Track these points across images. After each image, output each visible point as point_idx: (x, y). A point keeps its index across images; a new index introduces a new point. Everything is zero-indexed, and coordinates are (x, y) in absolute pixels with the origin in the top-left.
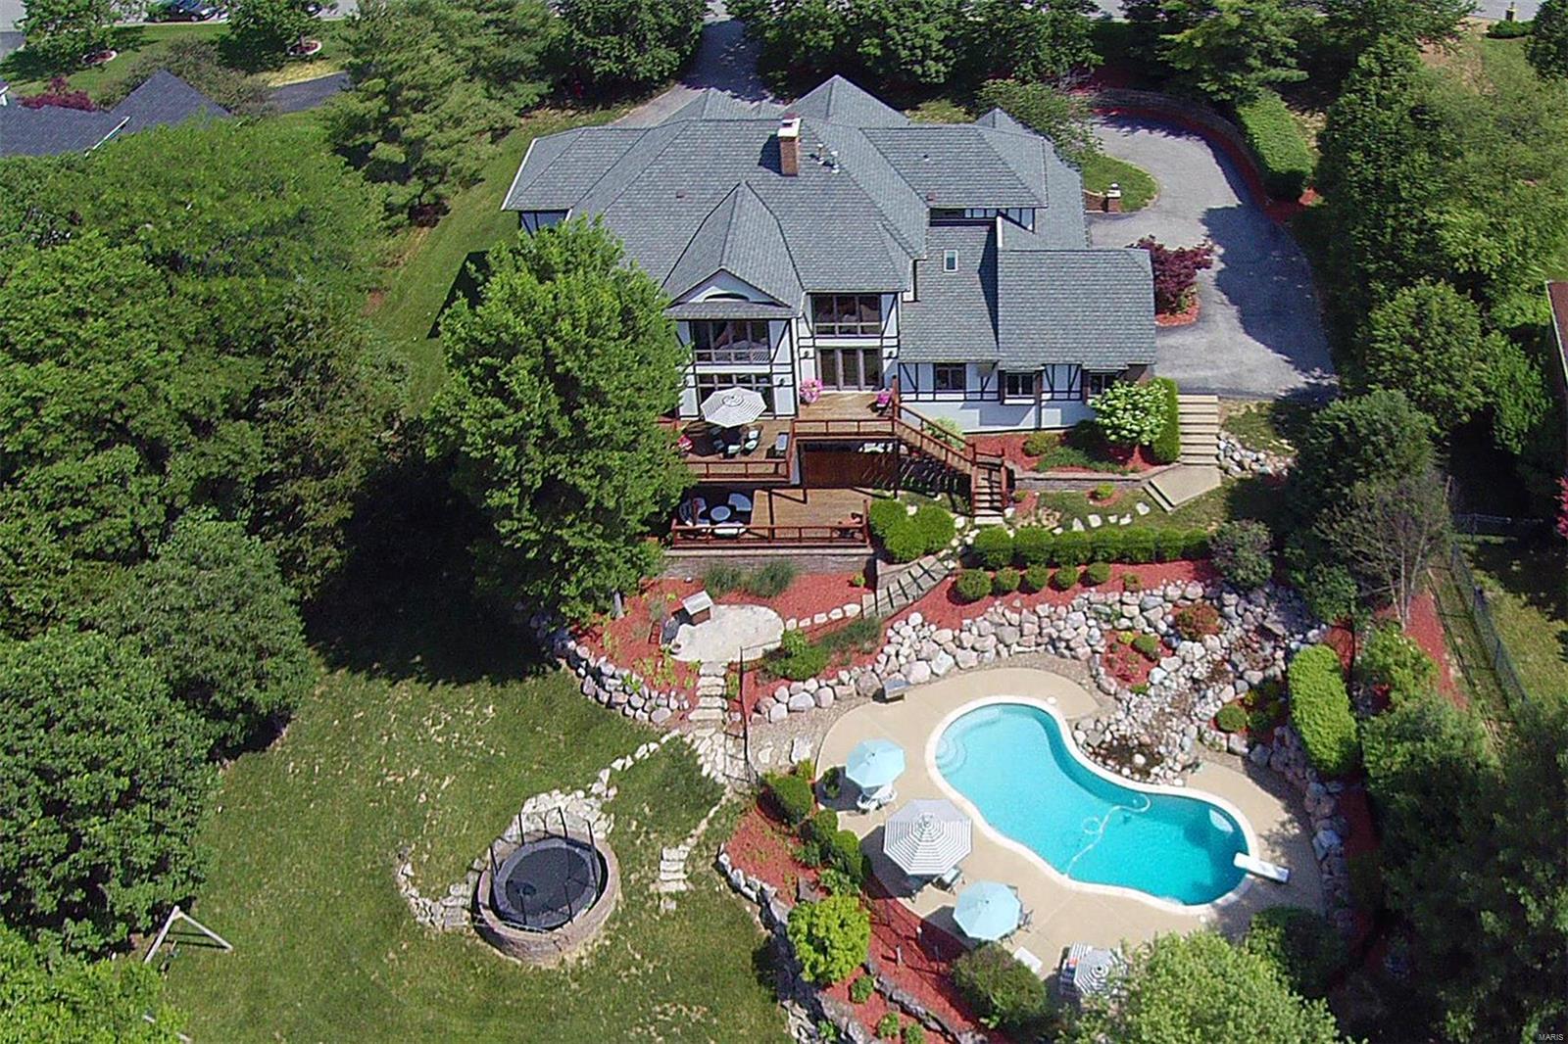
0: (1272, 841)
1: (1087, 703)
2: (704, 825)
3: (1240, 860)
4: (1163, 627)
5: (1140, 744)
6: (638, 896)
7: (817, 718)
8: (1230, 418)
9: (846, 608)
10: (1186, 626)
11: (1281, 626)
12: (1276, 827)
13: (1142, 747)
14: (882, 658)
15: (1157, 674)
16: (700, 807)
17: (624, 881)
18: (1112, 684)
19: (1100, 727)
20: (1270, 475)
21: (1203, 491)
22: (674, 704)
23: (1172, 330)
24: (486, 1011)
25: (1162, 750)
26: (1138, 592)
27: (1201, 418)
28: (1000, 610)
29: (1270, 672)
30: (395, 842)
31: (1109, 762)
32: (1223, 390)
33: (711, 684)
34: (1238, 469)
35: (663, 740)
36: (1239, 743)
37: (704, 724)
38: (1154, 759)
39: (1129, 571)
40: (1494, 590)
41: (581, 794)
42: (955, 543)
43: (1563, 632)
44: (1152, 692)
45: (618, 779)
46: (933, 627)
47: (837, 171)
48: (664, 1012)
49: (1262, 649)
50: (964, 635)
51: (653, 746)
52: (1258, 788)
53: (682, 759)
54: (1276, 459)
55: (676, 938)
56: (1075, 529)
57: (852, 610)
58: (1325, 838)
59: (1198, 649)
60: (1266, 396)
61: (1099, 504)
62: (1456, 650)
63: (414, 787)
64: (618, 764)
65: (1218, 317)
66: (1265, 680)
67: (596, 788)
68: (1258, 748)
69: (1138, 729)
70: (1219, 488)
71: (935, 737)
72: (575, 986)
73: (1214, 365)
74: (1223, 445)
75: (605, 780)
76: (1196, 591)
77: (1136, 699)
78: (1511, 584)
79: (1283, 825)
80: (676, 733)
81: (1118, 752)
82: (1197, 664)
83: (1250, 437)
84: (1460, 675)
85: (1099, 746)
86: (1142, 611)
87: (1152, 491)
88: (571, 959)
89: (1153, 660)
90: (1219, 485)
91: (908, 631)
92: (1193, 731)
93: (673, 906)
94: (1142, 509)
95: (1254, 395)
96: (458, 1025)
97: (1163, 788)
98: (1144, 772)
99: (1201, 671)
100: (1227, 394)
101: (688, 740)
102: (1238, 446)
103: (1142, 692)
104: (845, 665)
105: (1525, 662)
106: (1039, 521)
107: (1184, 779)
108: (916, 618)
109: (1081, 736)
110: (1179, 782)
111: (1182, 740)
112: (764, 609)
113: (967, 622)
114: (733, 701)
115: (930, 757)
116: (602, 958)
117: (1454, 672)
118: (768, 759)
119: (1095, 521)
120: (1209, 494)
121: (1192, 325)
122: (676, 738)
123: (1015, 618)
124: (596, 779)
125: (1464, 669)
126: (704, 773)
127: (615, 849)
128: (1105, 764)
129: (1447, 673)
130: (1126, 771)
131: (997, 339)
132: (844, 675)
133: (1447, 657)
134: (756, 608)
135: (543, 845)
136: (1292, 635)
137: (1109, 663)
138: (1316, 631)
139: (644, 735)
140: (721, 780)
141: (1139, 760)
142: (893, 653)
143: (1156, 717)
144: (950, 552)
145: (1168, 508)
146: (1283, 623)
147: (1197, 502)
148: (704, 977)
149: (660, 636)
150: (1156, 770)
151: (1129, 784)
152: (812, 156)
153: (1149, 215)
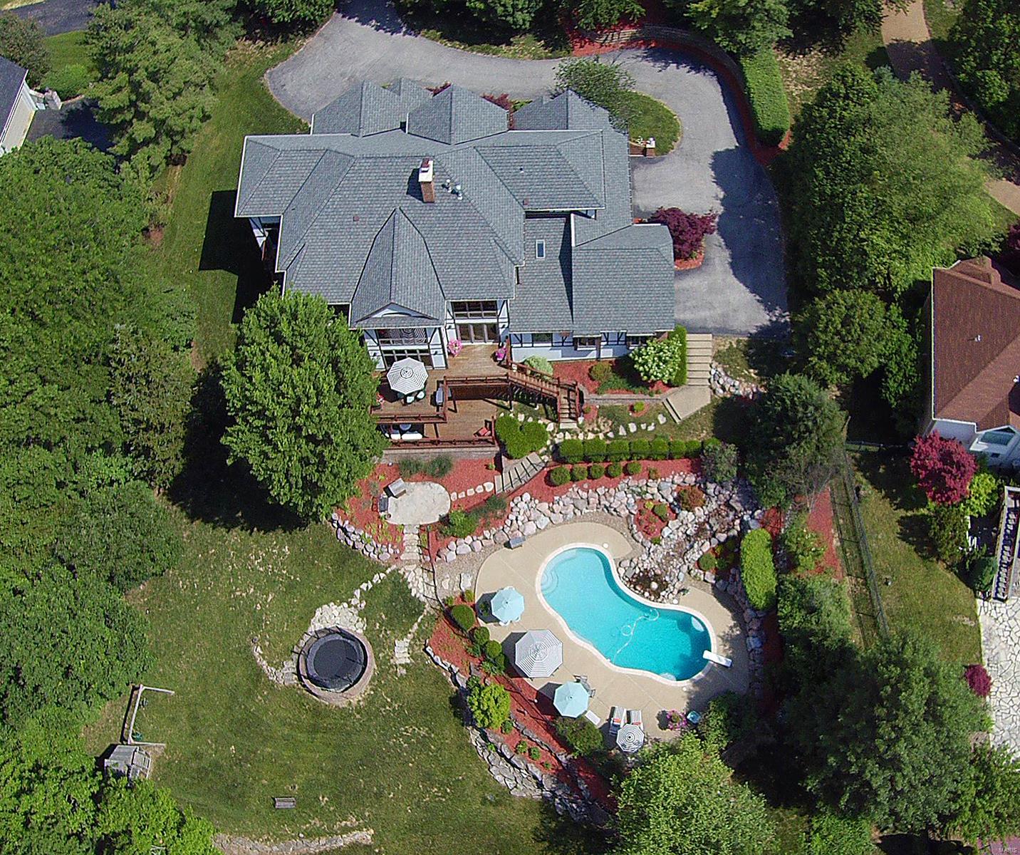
0: (726, 639)
1: (626, 548)
2: (416, 626)
3: (706, 655)
4: (671, 500)
5: (655, 575)
6: (386, 666)
7: (473, 562)
8: (719, 351)
9: (485, 485)
10: (684, 501)
11: (739, 505)
12: (727, 630)
13: (657, 578)
14: (508, 522)
15: (666, 531)
16: (414, 615)
17: (377, 658)
18: (640, 536)
19: (633, 565)
20: (741, 396)
21: (698, 408)
22: (391, 551)
23: (686, 273)
24: (314, 729)
25: (667, 579)
26: (657, 479)
27: (701, 348)
28: (576, 490)
29: (731, 533)
30: (248, 633)
31: (638, 588)
32: (716, 329)
33: (411, 538)
34: (721, 391)
35: (388, 572)
36: (710, 577)
37: (409, 563)
38: (663, 586)
39: (652, 465)
40: (867, 490)
41: (345, 605)
42: (548, 443)
43: (902, 517)
44: (663, 542)
45: (366, 595)
46: (537, 501)
47: (461, 198)
48: (406, 731)
49: (728, 516)
50: (554, 507)
51: (382, 575)
52: (719, 604)
53: (399, 585)
54: (746, 384)
55: (408, 690)
56: (620, 434)
57: (489, 487)
58: (753, 642)
59: (691, 516)
60: (741, 334)
61: (635, 415)
62: (839, 528)
63: (252, 601)
64: (364, 586)
65: (717, 261)
66: (728, 538)
67: (354, 601)
68: (721, 582)
69: (654, 565)
70: (709, 405)
71: (540, 573)
72: (358, 716)
73: (711, 306)
74: (713, 372)
75: (358, 596)
76: (691, 479)
77: (653, 547)
78: (875, 482)
79: (731, 628)
80: (394, 567)
81: (642, 581)
82: (690, 525)
83: (730, 367)
84: (839, 544)
85: (633, 577)
86: (659, 490)
87: (668, 406)
88: (354, 702)
89: (665, 521)
90: (709, 402)
91: (523, 503)
92: (685, 568)
93: (404, 672)
94: (662, 420)
95: (734, 332)
96: (301, 736)
97: (667, 606)
98: (657, 594)
99: (691, 530)
100: (719, 331)
101: (401, 572)
102: (723, 374)
103: (656, 542)
104: (486, 526)
105: (877, 539)
106: (598, 427)
107: (679, 600)
108: (527, 496)
109: (622, 571)
110: (675, 601)
111: (679, 574)
112: (437, 485)
113: (557, 498)
114: (425, 549)
115: (538, 587)
116: (370, 701)
117: (836, 542)
118: (448, 587)
119: (633, 428)
120: (703, 410)
121: (699, 268)
122: (394, 571)
123: (585, 495)
124: (353, 596)
125: (842, 540)
126: (413, 594)
127: (369, 639)
128: (634, 588)
129: (831, 543)
130: (647, 594)
131: (572, 314)
132: (487, 534)
133: (833, 531)
134: (432, 484)
135: (330, 638)
136: (745, 510)
137: (639, 522)
138: (759, 511)
139: (376, 568)
140: (423, 599)
141: (654, 585)
142: (514, 518)
143: (665, 557)
144: (545, 449)
145: (677, 421)
146: (740, 502)
147: (696, 415)
148: (424, 711)
149: (379, 506)
150: (663, 593)
151: (648, 603)
152: (443, 186)
153: (674, 158)
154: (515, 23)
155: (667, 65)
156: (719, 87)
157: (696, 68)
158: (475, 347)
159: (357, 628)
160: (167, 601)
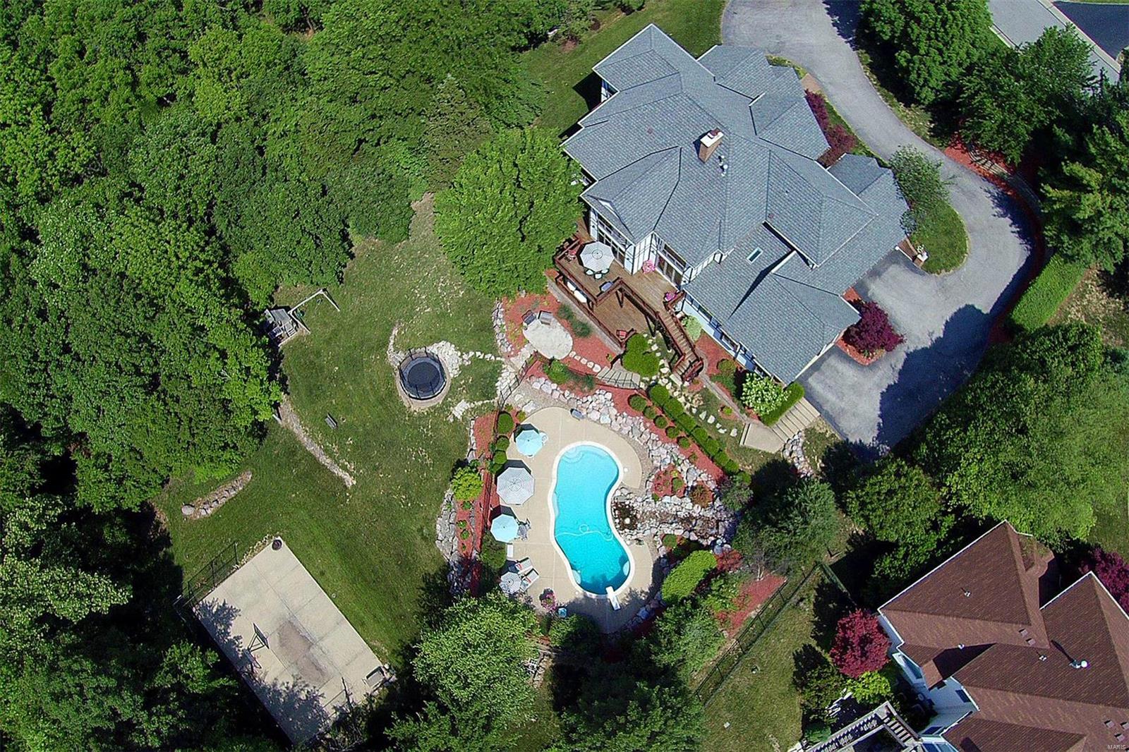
0: (632, 594)
1: (636, 484)
2: (481, 402)
3: (610, 590)
4: (690, 485)
5: (635, 516)
6: (446, 407)
7: (546, 400)
8: (813, 429)
9: (596, 365)
10: (696, 493)
11: (724, 530)
12: (639, 590)
13: (634, 519)
14: (585, 399)
15: (667, 499)
16: (485, 396)
17: (446, 398)
18: (650, 485)
19: (628, 497)
20: (796, 469)
21: (763, 449)
22: (509, 349)
23: (849, 360)
24: (381, 401)
25: (639, 525)
26: (692, 463)
27: (803, 415)
28: (641, 421)
29: (701, 541)
30: (401, 318)
31: (617, 512)
32: (827, 413)
33: (526, 353)
34: (787, 454)
35: (498, 359)
36: (663, 551)
37: (513, 366)
38: (632, 527)
39: (698, 452)
40: (808, 608)
41: (459, 354)
42: (654, 378)
43: (810, 646)
44: (658, 503)
45: (475, 360)
46: (613, 404)
47: (723, 175)
48: (421, 451)
49: (712, 529)
50: (619, 418)
51: (493, 358)
52: (651, 572)
53: (496, 371)
54: (807, 466)
55: (444, 432)
56: (700, 416)
57: (597, 368)
58: (643, 613)
59: (689, 506)
60: (841, 433)
61: (721, 414)
62: (764, 608)
63: (417, 302)
64: (478, 354)
65: (880, 373)
66: (696, 541)
67: (465, 356)
68: (665, 560)
69: (640, 510)
70: (771, 454)
71: (573, 445)
72: (407, 418)
73: (841, 397)
74: (796, 437)
75: (470, 355)
76: (712, 485)
77: (650, 500)
78: (819, 608)
79: (642, 592)
80: (503, 360)
81: (624, 512)
82: (684, 510)
83: (809, 446)
84: (754, 617)
85: (621, 503)
86: (687, 471)
87: (746, 429)
88: (413, 409)
89: (673, 492)
90: (773, 453)
91: (604, 397)
92: (654, 531)
93: (452, 420)
94: (734, 433)
95: (836, 426)
96: (372, 399)
97: (621, 539)
98: (623, 527)
99: (682, 514)
100: (828, 417)
101: (504, 366)
102: (800, 445)
103: (655, 499)
104: (572, 389)
105: (779, 640)
106: (692, 399)
107: (631, 544)
108: (609, 396)
109: (618, 493)
110: (628, 542)
111: (647, 530)
112: (570, 338)
113: (625, 414)
114: (527, 367)
115: (563, 452)
116: (421, 417)
117: (753, 614)
118: (517, 400)
119: (711, 420)
120: (764, 453)
121: (863, 366)
122: (501, 361)
123: (643, 429)
124: (467, 353)
125: (758, 617)
126: (496, 385)
127: (452, 384)
128: (615, 510)
129: (750, 611)
130: (617, 521)
132: (567, 393)
133: (759, 606)
134: (569, 335)
135: (433, 363)
136: (724, 537)
137: (658, 477)
138: (729, 546)
139: (494, 350)
140: (498, 393)
141: (627, 521)
142: (590, 400)
143: (650, 512)
144: (648, 380)
145: (741, 443)
146: (726, 529)
147: (757, 451)
148: (440, 452)
149: (529, 318)
150: (627, 530)
151: (612, 526)
152: (720, 158)
153: (931, 281)
154: (918, 94)
155: (1004, 216)
156: (1023, 263)
157: (1023, 235)
158: (662, 278)
159: (452, 371)
160: (381, 260)
